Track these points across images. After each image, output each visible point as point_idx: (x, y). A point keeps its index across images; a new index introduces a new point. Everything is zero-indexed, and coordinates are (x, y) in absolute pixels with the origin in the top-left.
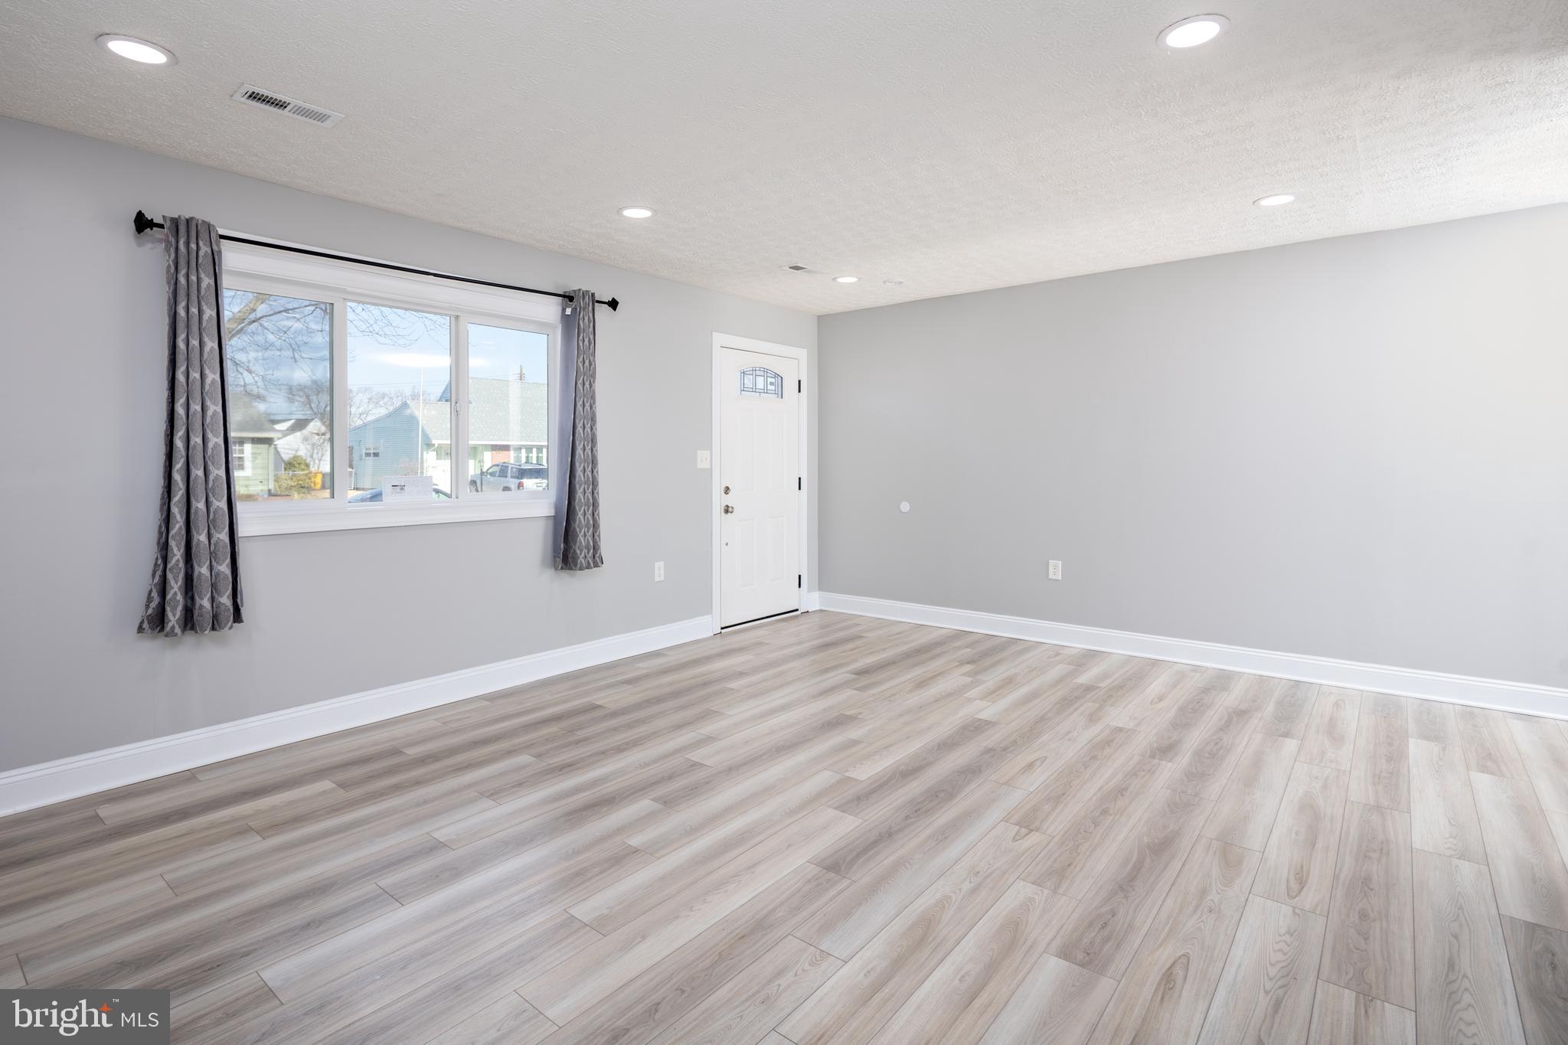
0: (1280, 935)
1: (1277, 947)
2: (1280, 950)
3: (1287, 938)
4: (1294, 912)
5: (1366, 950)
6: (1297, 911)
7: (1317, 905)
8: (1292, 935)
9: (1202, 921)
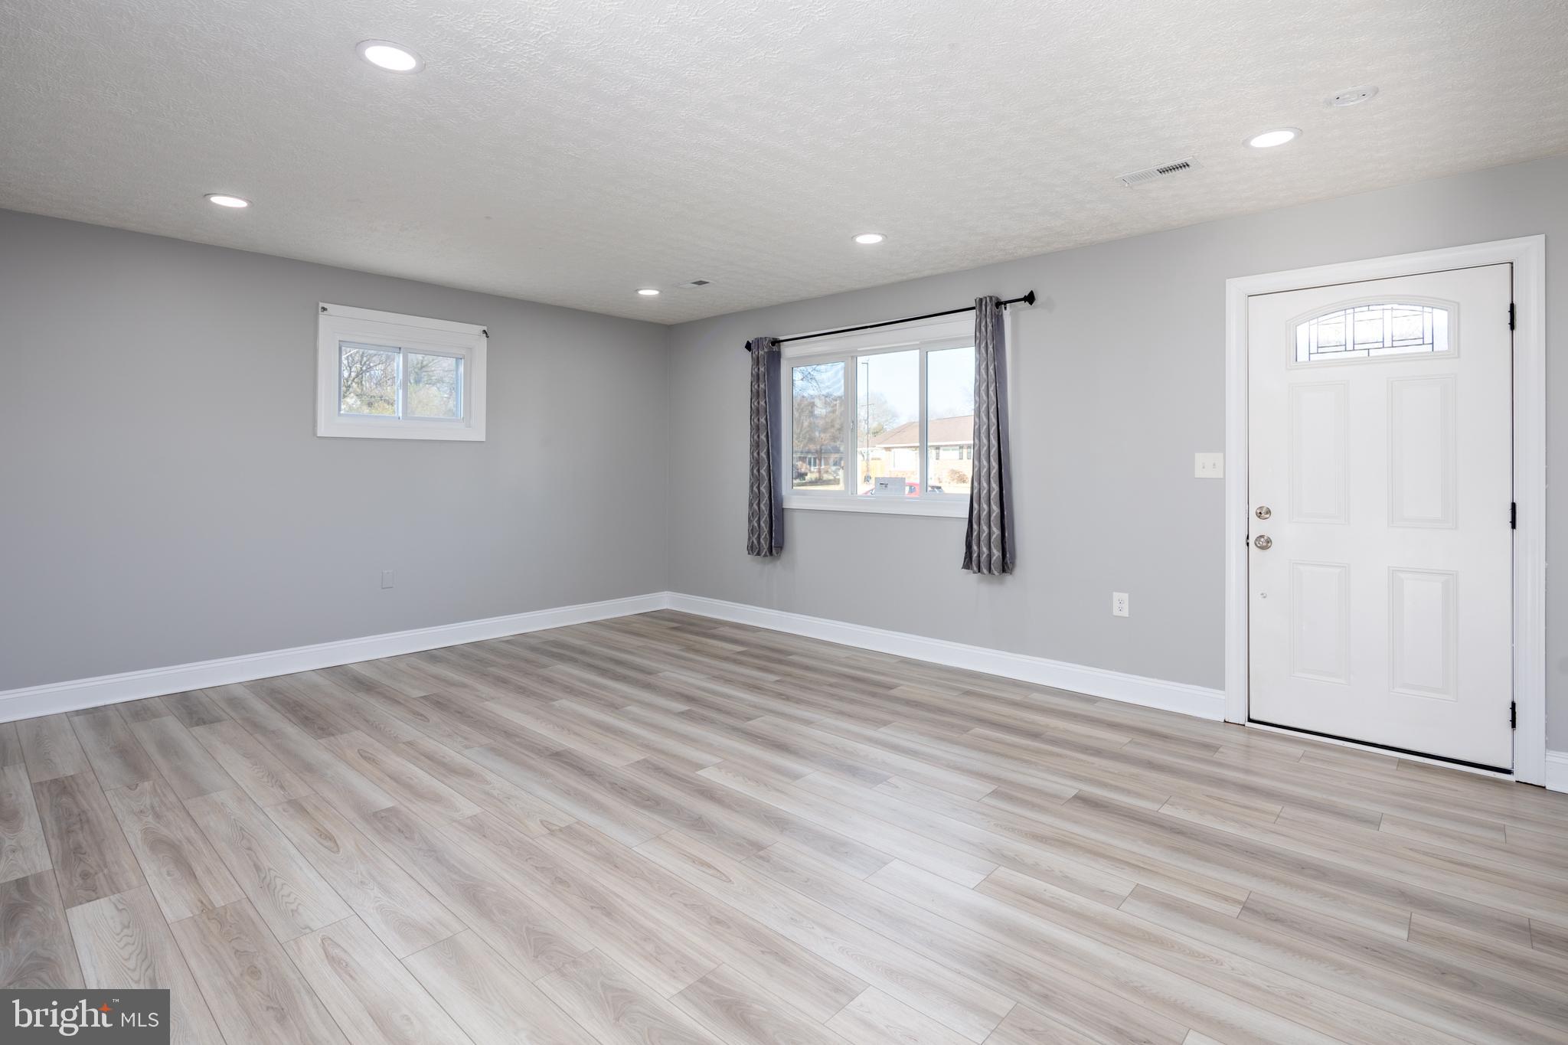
0: (299, 904)
1: (293, 896)
2: (289, 895)
3: (293, 907)
4: (310, 929)
5: (230, 942)
6: (308, 931)
7: (299, 949)
8: (292, 911)
9: (357, 873)
